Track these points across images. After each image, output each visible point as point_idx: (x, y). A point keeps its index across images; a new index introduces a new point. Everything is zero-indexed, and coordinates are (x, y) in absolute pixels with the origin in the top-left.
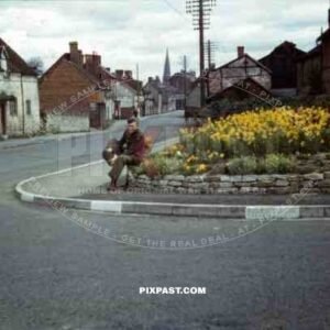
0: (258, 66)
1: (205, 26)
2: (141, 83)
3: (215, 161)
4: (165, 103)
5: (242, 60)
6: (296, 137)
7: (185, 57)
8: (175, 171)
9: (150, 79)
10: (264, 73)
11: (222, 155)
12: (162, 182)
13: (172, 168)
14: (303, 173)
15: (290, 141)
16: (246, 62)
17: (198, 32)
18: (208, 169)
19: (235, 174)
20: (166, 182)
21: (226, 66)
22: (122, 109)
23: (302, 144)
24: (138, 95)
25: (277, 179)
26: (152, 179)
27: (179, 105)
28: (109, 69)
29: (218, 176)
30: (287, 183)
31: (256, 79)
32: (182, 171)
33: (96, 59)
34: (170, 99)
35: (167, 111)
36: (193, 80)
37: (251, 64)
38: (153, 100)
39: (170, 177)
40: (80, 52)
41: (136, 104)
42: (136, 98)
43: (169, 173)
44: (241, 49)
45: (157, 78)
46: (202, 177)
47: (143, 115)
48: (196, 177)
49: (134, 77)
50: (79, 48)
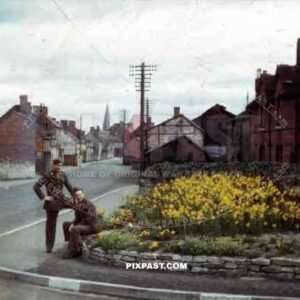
0: (192, 125)
1: (146, 89)
2: (84, 133)
3: (167, 238)
4: (105, 151)
5: (178, 120)
6: (242, 219)
7: (125, 111)
8: (128, 246)
9: (92, 128)
10: (197, 131)
11: (173, 232)
12: (115, 256)
13: (126, 244)
14: (251, 257)
15: (237, 222)
16: (181, 122)
17: (140, 93)
18: (160, 246)
19: (186, 254)
20: (120, 257)
21: (164, 124)
22: (66, 156)
23: (248, 225)
24: (81, 144)
25: (226, 262)
26: (107, 253)
27: (117, 153)
28: (54, 119)
29: (170, 255)
30: (235, 266)
31: (190, 136)
32: (135, 246)
33: (43, 110)
34: (109, 148)
35: (106, 158)
36: (131, 131)
37: (185, 123)
38: (94, 148)
39: (123, 252)
40: (29, 104)
41: (78, 152)
42: (78, 146)
43: (123, 249)
44: (177, 110)
45: (98, 127)
46: (155, 255)
47: (84, 161)
48: (149, 254)
49: (77, 126)
50: (29, 100)
